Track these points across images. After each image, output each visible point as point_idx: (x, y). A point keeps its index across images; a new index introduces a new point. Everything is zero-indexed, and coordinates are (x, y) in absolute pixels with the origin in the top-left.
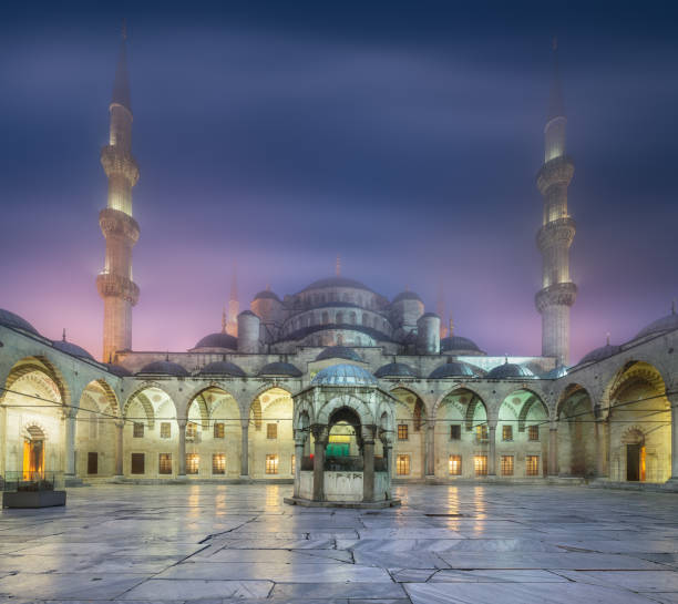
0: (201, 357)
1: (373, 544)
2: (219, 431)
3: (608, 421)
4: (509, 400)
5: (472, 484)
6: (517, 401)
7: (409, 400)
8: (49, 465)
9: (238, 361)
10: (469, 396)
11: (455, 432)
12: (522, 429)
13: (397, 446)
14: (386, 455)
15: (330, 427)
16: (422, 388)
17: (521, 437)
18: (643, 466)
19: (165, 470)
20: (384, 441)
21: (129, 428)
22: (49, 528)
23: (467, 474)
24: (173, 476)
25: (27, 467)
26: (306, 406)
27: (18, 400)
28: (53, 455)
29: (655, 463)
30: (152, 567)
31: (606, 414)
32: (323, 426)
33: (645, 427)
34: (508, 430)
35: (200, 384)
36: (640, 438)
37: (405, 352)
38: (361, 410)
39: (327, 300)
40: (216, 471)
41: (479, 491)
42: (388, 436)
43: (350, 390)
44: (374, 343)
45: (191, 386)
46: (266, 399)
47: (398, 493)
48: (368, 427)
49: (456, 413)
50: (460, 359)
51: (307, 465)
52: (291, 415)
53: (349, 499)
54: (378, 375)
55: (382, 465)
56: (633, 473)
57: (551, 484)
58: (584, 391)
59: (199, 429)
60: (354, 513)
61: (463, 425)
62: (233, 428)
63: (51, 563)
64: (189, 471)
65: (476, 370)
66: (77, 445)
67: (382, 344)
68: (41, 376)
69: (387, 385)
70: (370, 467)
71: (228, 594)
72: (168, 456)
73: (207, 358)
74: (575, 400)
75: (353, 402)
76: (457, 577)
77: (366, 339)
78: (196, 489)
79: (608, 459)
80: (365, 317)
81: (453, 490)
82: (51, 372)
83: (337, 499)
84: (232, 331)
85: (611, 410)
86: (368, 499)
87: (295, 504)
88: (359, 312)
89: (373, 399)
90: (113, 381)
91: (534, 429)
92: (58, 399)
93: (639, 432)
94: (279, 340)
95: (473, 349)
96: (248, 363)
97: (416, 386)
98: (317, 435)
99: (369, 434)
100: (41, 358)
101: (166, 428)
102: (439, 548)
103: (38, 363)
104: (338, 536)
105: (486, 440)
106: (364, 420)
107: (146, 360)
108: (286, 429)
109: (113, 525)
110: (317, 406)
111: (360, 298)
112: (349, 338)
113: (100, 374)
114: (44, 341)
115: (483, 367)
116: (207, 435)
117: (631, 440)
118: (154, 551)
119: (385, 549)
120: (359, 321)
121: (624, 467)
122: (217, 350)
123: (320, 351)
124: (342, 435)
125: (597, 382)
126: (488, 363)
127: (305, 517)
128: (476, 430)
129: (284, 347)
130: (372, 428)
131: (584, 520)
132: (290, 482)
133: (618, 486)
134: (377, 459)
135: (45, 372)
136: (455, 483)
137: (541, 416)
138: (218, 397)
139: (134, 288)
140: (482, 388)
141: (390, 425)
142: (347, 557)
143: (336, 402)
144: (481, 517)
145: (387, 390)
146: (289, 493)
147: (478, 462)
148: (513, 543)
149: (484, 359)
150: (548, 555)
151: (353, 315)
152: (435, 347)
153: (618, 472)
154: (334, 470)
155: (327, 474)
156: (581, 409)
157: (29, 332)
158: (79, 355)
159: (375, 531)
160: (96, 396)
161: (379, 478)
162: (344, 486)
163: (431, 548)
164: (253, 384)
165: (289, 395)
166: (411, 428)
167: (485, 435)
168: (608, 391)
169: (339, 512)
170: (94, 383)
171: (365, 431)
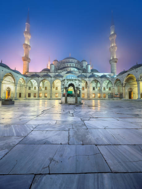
0: (43, 73)
1: (77, 112)
2: (46, 88)
3: (125, 86)
4: (105, 82)
5: (97, 99)
6: (106, 82)
7: (84, 82)
8: (11, 95)
9: (50, 74)
10: (96, 81)
11: (94, 89)
12: (107, 88)
13: (82, 92)
14: (80, 93)
15: (68, 87)
16: (87, 79)
17: (107, 90)
18: (132, 96)
19: (35, 97)
20: (79, 90)
21: (28, 88)
22: (11, 109)
23: (96, 97)
24: (36, 98)
25: (7, 96)
26: (63, 83)
27: (6, 82)
28: (12, 93)
29: (135, 95)
30: (32, 117)
31: (124, 85)
32: (67, 87)
33: (132, 87)
34: (104, 88)
35: (42, 79)
36: (131, 90)
37: (83, 72)
38: (75, 84)
39: (68, 62)
40: (45, 97)
41: (99, 101)
42: (80, 89)
43: (72, 80)
44: (77, 70)
45: (40, 79)
46: (56, 82)
47: (82, 101)
48: (76, 87)
49: (94, 85)
50: (95, 74)
51: (64, 96)
52: (60, 85)
53: (72, 103)
54: (78, 77)
55: (79, 96)
56: (130, 97)
57: (113, 99)
58: (120, 80)
59: (42, 88)
60: (73, 106)
61: (95, 87)
62: (49, 88)
63: (11, 116)
64: (39, 97)
65: (98, 76)
66: (17, 91)
67: (79, 70)
68: (10, 77)
69: (80, 79)
70: (77, 96)
71: (47, 123)
72: (35, 94)
73: (44, 73)
74: (118, 82)
75: (73, 83)
76: (95, 119)
77: (76, 70)
78: (41, 101)
79: (125, 94)
80: (75, 65)
81: (93, 101)
82: (12, 76)
83: (70, 103)
84: (49, 68)
85: (125, 84)
86: (76, 103)
87: (61, 104)
88: (74, 64)
89: (77, 82)
90: (25, 78)
91: (110, 88)
92: (14, 82)
93: (131, 89)
94: (59, 70)
95: (97, 71)
96: (52, 74)
97: (86, 79)
98: (66, 89)
99: (76, 89)
100: (10, 73)
101: (35, 88)
102: (91, 113)
103: (10, 74)
104: (70, 111)
105: (100, 90)
106: (75, 86)
107: (32, 74)
108: (59, 88)
109: (24, 108)
110: (66, 83)
111: (74, 61)
112: (72, 69)
113: (22, 77)
114: (11, 70)
115: (99, 75)
116: (43, 89)
117: (129, 90)
118: (32, 114)
119: (80, 113)
120: (74, 66)
121: (128, 96)
122: (46, 72)
123: (66, 72)
124: (71, 89)
125: (122, 78)
126: (100, 74)
127: (63, 107)
128: (98, 88)
129: (59, 71)
130: (77, 88)
131: (120, 107)
132: (60, 99)
133: (127, 100)
134: (78, 94)
135: (11, 76)
136: (94, 99)
137: (111, 85)
138: (46, 81)
139: (29, 59)
140: (99, 79)
141: (81, 87)
142: (72, 115)
143: (70, 82)
144: (99, 106)
145: (80, 80)
146: (60, 101)
147: (99, 95)
148: (106, 112)
149: (99, 74)
150: (113, 115)
151: (73, 65)
152: (89, 71)
153: (127, 97)
154: (69, 96)
155: (68, 97)
156: (119, 84)
157: (8, 68)
158: (18, 73)
159: (77, 109)
160: (21, 81)
161: (78, 98)
162: (71, 100)
163: (89, 113)
164: (53, 79)
165: (60, 81)
166: (85, 88)
167: (100, 89)
168: (125, 80)
169: (70, 105)
170: (21, 79)
171: (75, 88)
